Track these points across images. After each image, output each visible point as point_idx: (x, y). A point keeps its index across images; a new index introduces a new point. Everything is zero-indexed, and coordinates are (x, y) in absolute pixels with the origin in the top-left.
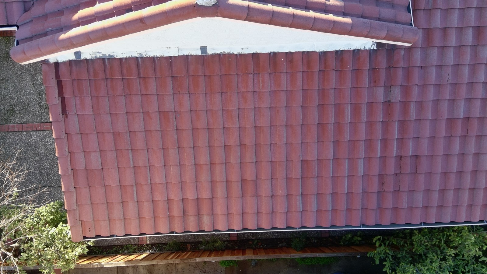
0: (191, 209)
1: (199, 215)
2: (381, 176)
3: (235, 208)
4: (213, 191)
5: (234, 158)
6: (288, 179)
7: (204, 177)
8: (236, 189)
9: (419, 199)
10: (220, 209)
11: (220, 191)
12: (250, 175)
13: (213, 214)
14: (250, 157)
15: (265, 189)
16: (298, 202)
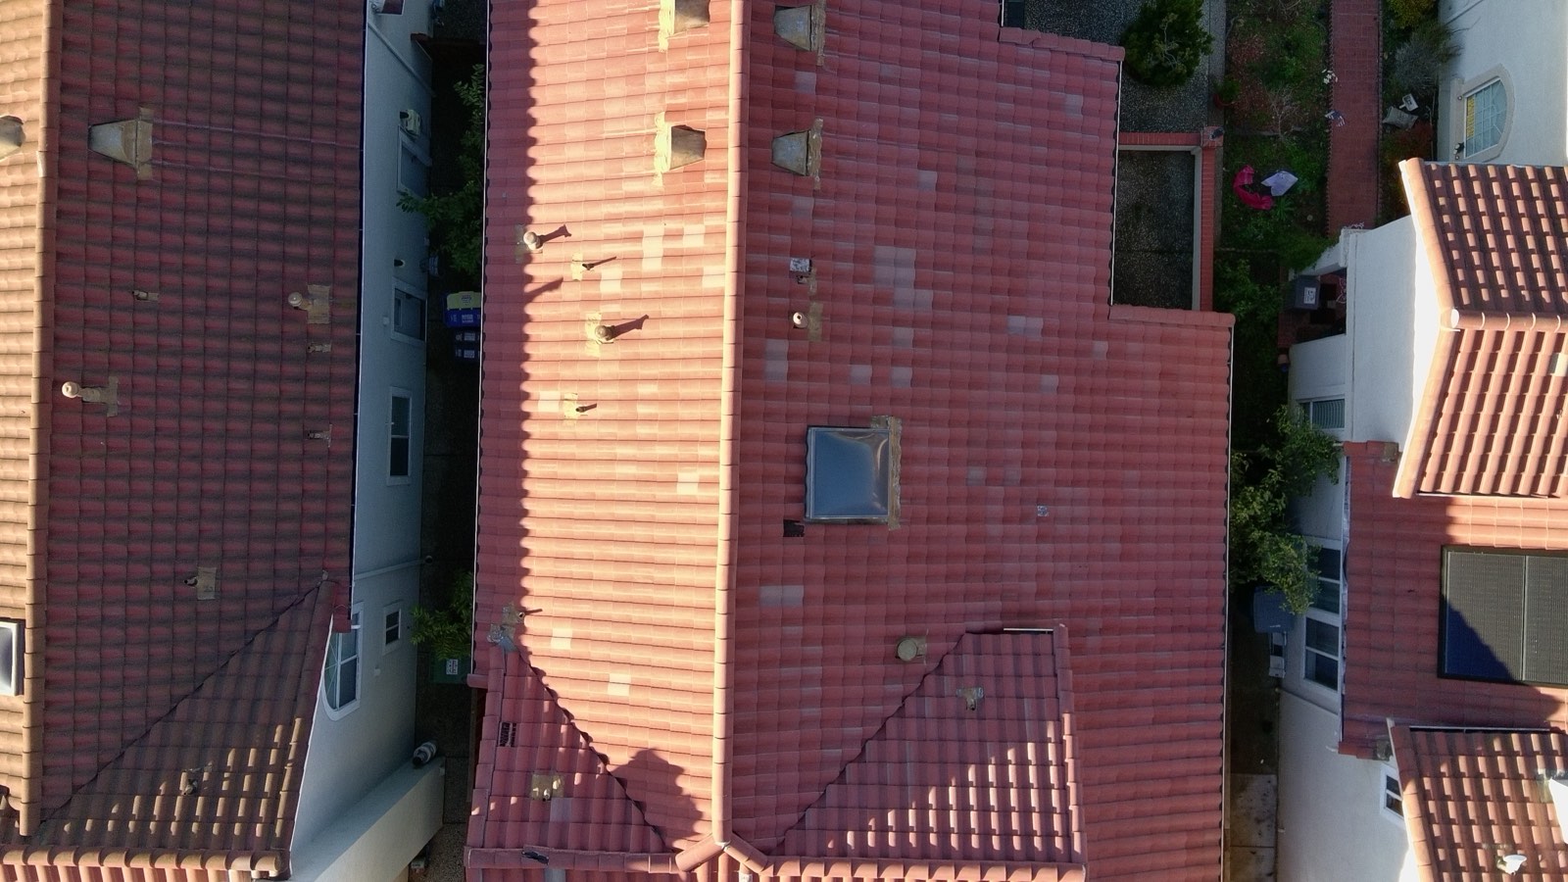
0: (1198, 856)
1: (1203, 847)
2: (1174, 629)
3: (1198, 802)
4: (1180, 830)
5: (1148, 806)
6: (1171, 740)
7: (1164, 841)
8: (1179, 803)
9: (1199, 583)
10: (1197, 821)
11: (1180, 821)
12: (1164, 787)
13: (1204, 829)
14: (1149, 788)
15: (1180, 767)
16: (1197, 728)
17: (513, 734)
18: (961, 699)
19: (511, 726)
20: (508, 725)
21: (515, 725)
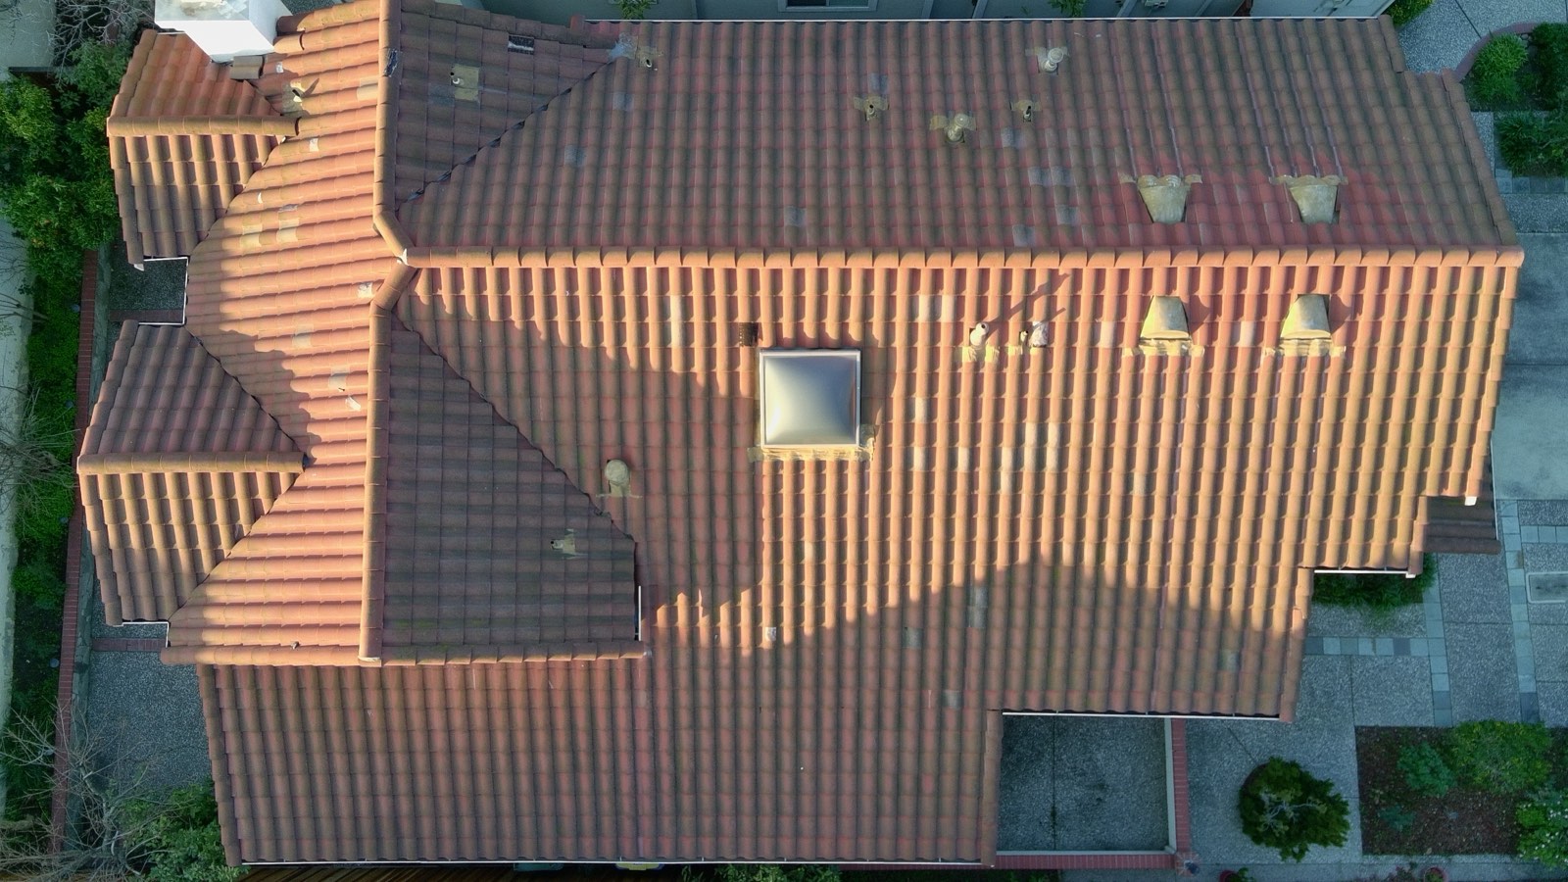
0: (387, 831)
1: (397, 837)
3: (447, 831)
4: (415, 808)
11: (425, 809)
13: (417, 838)
15: (486, 807)
16: (528, 827)
17: (522, 51)
18: (563, 533)
19: (530, 49)
20: (531, 45)
21: (532, 53)
